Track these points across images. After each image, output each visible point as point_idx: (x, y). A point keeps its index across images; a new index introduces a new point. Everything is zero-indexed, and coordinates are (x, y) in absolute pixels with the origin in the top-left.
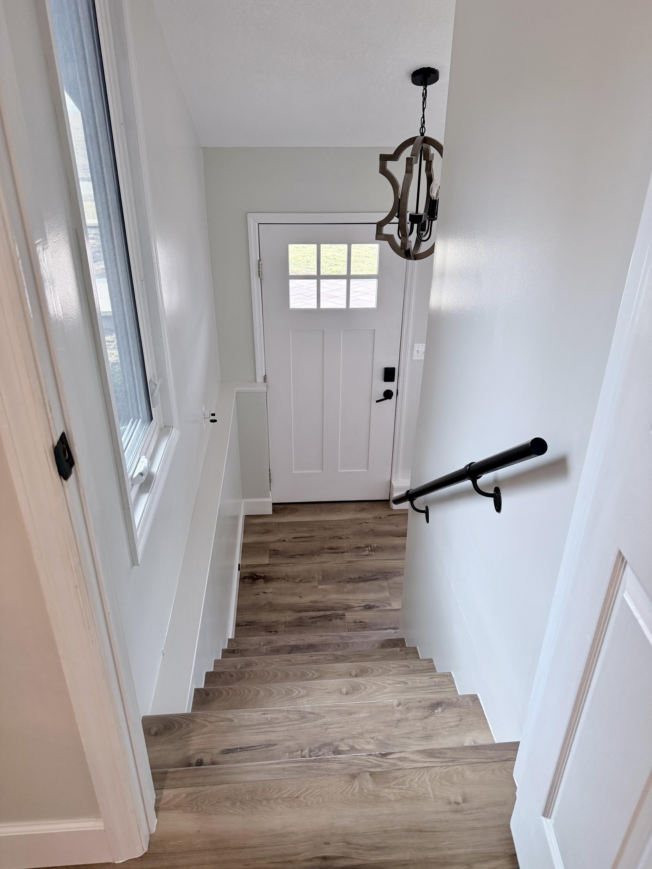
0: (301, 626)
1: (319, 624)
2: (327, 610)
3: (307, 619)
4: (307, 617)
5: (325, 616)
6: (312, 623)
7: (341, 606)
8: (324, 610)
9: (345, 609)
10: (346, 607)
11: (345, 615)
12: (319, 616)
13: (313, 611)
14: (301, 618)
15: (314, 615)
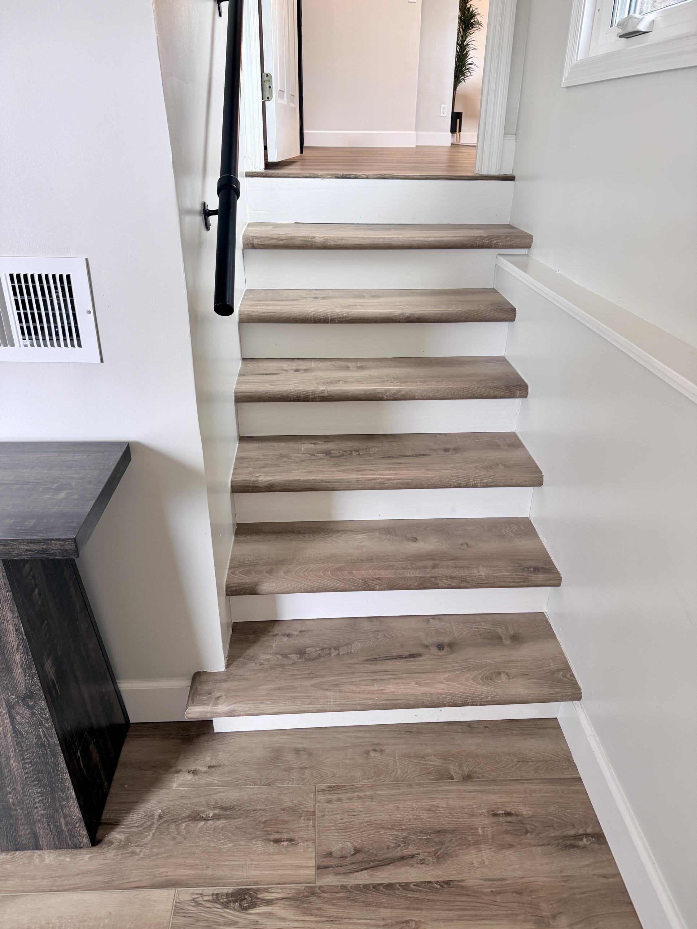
0: (437, 832)
1: (388, 838)
2: (366, 887)
3: (421, 857)
4: (423, 862)
5: (372, 864)
6: (405, 842)
7: (325, 906)
8: (376, 887)
9: (313, 894)
10: (312, 898)
11: (319, 868)
12: (391, 867)
13: (405, 886)
14: (438, 858)
15: (403, 869)
